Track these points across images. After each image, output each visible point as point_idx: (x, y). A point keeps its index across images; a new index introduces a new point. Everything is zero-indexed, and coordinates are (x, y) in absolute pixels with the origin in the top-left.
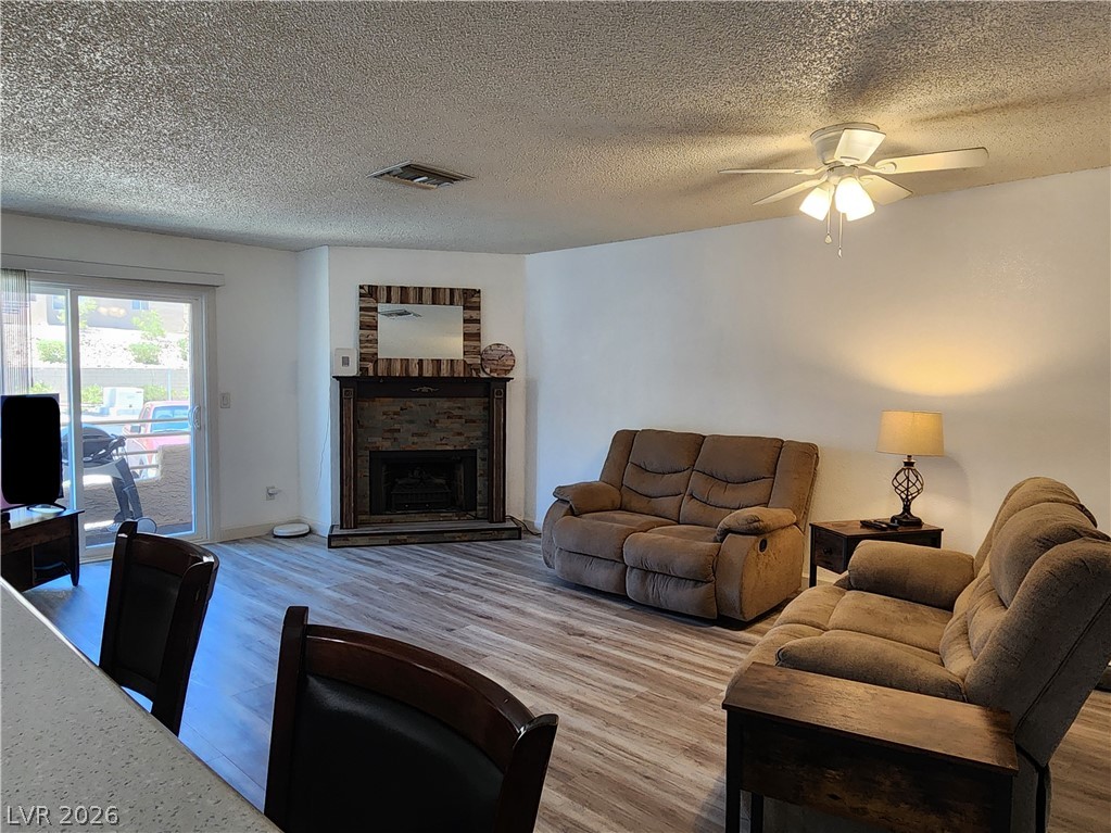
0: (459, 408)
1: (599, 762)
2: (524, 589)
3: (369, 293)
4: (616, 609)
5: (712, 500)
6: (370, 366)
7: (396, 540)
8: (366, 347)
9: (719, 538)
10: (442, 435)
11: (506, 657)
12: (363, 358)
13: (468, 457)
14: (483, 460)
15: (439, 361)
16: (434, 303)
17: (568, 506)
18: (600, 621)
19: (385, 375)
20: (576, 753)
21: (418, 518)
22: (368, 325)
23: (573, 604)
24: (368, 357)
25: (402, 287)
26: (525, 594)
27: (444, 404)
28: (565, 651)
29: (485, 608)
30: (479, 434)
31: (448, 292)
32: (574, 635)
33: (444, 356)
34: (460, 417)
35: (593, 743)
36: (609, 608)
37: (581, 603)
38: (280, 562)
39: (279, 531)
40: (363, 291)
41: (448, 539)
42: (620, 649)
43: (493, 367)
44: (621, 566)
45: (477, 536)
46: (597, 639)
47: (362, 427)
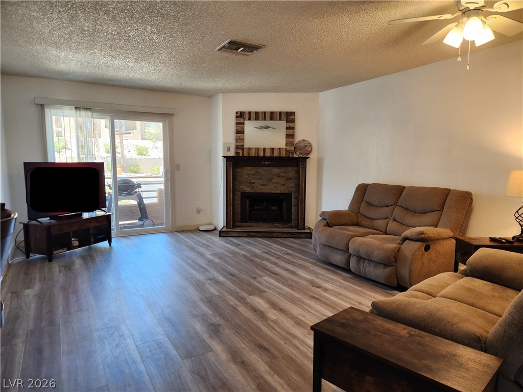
0: (284, 172)
1: (295, 352)
2: (300, 262)
3: (241, 115)
4: (343, 276)
5: (405, 222)
6: (240, 151)
7: (250, 235)
8: (238, 142)
9: (401, 242)
10: (275, 185)
11: (275, 294)
12: (237, 147)
13: (288, 196)
14: (296, 198)
15: (273, 149)
16: (271, 120)
17: (326, 222)
18: (332, 281)
19: (247, 155)
20: (286, 346)
21: (263, 225)
22: (240, 132)
23: (322, 271)
24: (240, 147)
25: (256, 112)
26: (300, 265)
27: (276, 170)
28: (306, 294)
29: (277, 270)
30: (293, 185)
31: (278, 114)
32: (315, 287)
33: (276, 146)
34: (284, 177)
35: (297, 342)
36: (340, 275)
37: (327, 271)
38: (196, 241)
39: (202, 228)
40: (237, 115)
41: (275, 236)
42: (336, 296)
43: (300, 151)
44: (348, 254)
45: (289, 235)
46: (326, 290)
47: (237, 180)
